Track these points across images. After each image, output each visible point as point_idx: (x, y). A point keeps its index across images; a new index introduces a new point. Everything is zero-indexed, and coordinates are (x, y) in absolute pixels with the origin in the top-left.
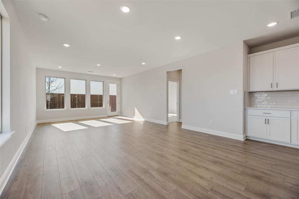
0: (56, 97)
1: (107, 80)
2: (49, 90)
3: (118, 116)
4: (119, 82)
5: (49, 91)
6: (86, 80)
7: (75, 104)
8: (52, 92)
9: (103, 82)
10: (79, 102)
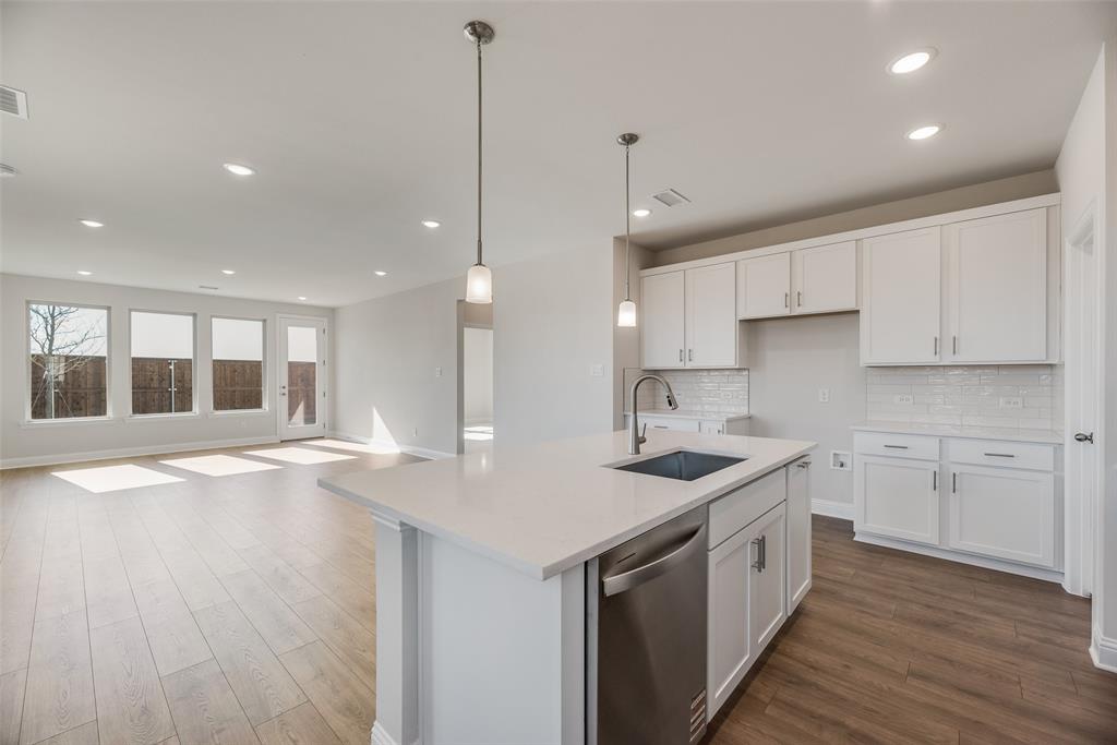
0: (79, 369)
1: (279, 315)
2: (51, 345)
3: (322, 438)
4: (326, 320)
5: (50, 349)
6: (195, 315)
7: (167, 395)
8: (66, 351)
9: (264, 321)
10: (183, 386)
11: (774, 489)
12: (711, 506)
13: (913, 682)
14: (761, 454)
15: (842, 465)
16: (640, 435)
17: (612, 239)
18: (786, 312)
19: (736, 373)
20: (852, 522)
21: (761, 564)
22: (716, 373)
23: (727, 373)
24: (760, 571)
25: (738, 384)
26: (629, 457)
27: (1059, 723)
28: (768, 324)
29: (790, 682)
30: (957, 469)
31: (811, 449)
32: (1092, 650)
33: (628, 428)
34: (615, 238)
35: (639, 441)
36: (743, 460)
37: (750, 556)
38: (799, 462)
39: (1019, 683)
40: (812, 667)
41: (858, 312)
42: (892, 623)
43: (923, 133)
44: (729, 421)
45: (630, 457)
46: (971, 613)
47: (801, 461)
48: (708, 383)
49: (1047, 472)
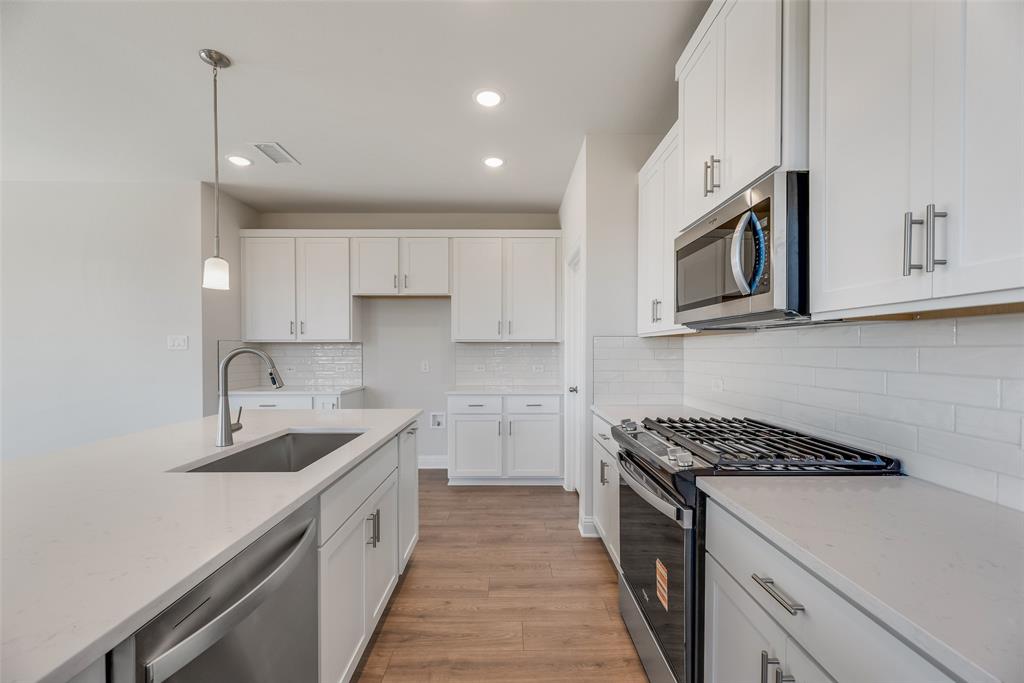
11: (388, 458)
12: (323, 497)
13: (493, 594)
14: (376, 426)
15: (439, 425)
16: (234, 421)
17: (199, 184)
18: (395, 292)
19: (349, 346)
20: (446, 470)
21: (376, 538)
22: (331, 347)
23: (342, 347)
24: (375, 546)
25: (352, 358)
26: (217, 450)
27: (572, 586)
28: (380, 301)
29: (404, 641)
30: (511, 418)
31: (418, 415)
32: (580, 527)
33: (217, 413)
34: (203, 183)
35: (231, 429)
36: (357, 435)
37: (366, 532)
38: (409, 430)
39: (550, 566)
40: (421, 617)
41: (449, 297)
42: (477, 549)
43: (494, 163)
44: (343, 394)
45: (219, 450)
46: (523, 523)
47: (410, 429)
48: (322, 357)
49: (556, 414)
